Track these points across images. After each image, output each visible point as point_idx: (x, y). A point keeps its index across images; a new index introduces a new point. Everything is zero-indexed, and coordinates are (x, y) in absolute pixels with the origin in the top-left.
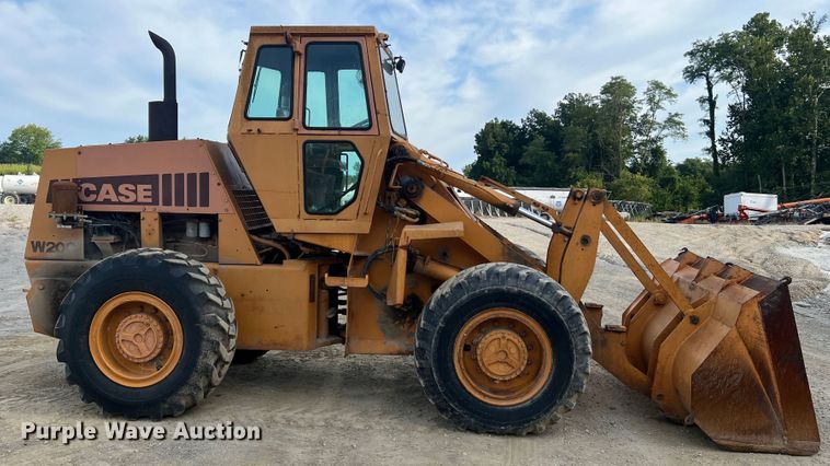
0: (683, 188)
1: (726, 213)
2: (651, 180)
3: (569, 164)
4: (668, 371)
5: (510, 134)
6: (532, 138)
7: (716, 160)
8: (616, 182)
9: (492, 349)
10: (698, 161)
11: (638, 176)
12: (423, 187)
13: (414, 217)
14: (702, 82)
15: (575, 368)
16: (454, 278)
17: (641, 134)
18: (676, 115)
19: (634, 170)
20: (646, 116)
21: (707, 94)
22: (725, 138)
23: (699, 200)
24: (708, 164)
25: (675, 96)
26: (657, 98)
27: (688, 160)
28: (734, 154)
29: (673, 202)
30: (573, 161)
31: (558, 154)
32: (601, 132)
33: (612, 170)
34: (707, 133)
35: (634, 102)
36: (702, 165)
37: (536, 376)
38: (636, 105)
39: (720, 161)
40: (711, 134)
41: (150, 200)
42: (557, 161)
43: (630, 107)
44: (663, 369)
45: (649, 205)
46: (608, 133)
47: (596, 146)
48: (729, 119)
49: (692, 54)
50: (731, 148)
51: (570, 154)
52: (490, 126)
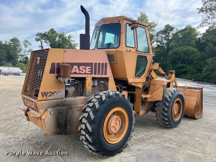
2: (26, 65)
8: (16, 65)
11: (22, 64)
18: (32, 49)
21: (41, 45)
25: (31, 44)
26: (26, 45)
33: (15, 62)
35: (20, 45)
41: (90, 73)
47: (9, 55)
49: (37, 35)
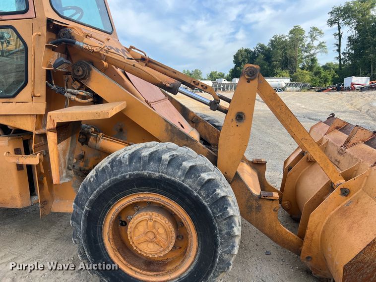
0: (324, 76)
1: (345, 86)
2: (310, 72)
3: (274, 67)
4: (317, 237)
5: (249, 54)
6: (258, 55)
7: (340, 63)
8: (294, 74)
9: (141, 229)
10: (332, 63)
11: (305, 71)
12: (90, 70)
13: (84, 98)
14: (336, 26)
15: (220, 252)
16: (122, 151)
17: (307, 52)
18: (323, 42)
19: (303, 69)
20: (309, 44)
21: (338, 32)
22: (345, 52)
23: (332, 81)
24: (336, 65)
25: (323, 33)
26: (315, 35)
27: (327, 64)
28: (349, 59)
29: (320, 83)
30: (276, 66)
31: (270, 63)
32: (289, 52)
33: (293, 69)
34: (337, 50)
35: (304, 37)
36: (333, 66)
37: (184, 255)
38: (305, 39)
39: (342, 63)
40: (339, 51)
42: (269, 66)
43: (302, 40)
44: (312, 235)
45: (309, 84)
46: (291, 52)
47: (286, 58)
48: (348, 43)
49: (332, 13)
50: (348, 57)
51: (275, 62)
52: (240, 51)
